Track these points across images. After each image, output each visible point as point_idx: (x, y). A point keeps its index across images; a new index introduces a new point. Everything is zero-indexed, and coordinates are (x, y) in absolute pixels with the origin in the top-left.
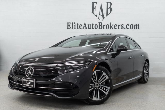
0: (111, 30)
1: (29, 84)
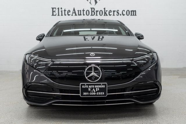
0: (105, 16)
1: (96, 92)
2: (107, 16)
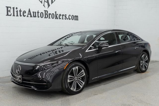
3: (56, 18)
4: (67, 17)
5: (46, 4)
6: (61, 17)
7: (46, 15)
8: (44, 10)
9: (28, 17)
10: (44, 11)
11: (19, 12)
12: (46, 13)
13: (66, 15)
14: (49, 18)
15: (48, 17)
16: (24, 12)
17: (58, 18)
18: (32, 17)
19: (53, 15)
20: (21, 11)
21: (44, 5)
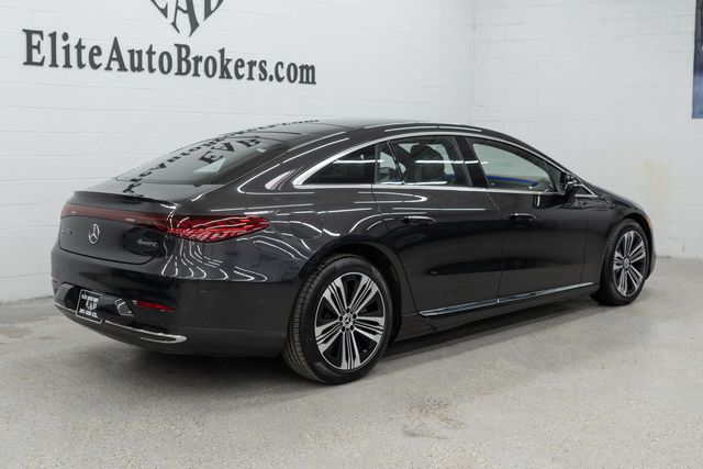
0: (222, 80)
2: (229, 80)
3: (225, 74)
4: (270, 71)
5: (183, 20)
6: (244, 71)
7: (184, 62)
8: (176, 45)
9: (108, 72)
10: (176, 49)
11: (73, 53)
12: (184, 55)
13: (265, 62)
14: (196, 74)
15: (192, 71)
16: (95, 51)
17: (232, 74)
18: (126, 70)
19: (210, 62)
20: (84, 47)
21: (174, 24)
